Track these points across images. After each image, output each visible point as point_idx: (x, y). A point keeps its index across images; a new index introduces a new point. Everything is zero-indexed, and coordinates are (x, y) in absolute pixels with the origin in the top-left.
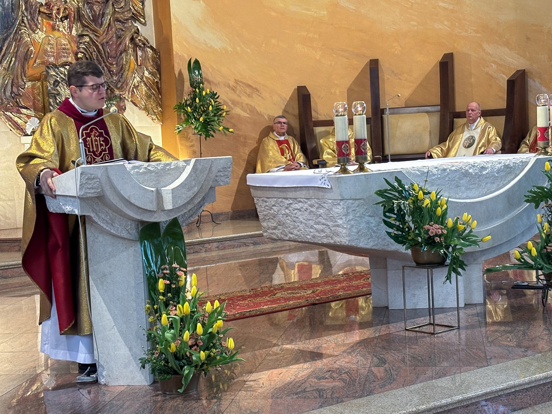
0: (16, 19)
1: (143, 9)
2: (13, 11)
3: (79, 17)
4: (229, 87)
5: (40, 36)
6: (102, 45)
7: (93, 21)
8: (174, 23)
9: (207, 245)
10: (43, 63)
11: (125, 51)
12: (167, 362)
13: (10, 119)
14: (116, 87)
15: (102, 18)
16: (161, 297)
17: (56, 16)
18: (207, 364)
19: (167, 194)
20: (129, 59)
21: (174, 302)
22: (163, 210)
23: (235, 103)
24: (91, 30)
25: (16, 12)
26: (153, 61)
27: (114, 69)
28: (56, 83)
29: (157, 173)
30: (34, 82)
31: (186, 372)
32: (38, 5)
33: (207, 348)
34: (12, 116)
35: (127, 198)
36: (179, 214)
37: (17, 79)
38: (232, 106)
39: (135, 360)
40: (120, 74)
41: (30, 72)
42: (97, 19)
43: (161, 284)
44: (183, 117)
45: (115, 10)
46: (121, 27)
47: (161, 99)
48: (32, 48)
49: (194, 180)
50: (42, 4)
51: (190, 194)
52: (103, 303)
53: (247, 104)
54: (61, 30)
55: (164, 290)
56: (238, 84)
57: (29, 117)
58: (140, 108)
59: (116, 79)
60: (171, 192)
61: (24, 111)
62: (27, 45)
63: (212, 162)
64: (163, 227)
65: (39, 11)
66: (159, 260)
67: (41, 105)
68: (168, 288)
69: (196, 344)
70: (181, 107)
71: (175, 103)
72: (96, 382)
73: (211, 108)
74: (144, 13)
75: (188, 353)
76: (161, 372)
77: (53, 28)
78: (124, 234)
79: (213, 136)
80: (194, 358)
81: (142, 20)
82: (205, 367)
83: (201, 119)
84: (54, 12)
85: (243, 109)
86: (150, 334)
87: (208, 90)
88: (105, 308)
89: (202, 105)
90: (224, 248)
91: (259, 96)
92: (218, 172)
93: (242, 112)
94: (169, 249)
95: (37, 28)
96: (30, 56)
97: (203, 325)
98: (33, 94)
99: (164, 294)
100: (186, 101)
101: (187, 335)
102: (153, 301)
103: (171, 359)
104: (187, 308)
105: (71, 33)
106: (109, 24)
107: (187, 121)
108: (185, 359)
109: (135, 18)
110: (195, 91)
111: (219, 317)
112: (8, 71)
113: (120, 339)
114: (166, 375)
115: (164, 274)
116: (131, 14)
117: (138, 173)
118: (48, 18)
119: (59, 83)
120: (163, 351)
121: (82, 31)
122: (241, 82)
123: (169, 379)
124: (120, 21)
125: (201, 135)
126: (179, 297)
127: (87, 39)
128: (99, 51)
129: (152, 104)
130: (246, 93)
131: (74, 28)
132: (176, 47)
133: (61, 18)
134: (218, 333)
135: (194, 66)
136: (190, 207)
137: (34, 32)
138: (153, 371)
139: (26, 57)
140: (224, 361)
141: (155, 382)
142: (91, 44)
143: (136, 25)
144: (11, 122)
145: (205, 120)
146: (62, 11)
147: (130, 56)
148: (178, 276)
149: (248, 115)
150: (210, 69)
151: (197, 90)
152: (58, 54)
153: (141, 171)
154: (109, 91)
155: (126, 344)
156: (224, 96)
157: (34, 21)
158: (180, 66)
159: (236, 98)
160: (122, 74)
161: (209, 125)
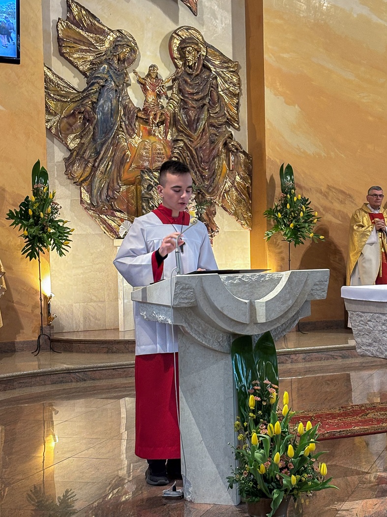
0: (114, 124)
1: (238, 114)
2: (112, 116)
3: (175, 122)
4: (321, 192)
5: (136, 140)
6: (196, 150)
7: (188, 126)
8: (268, 128)
9: (293, 356)
10: (138, 167)
11: (218, 156)
12: (256, 483)
13: (104, 222)
14: (207, 191)
15: (197, 123)
16: (251, 414)
17: (153, 121)
18: (298, 489)
19: (261, 306)
20: (222, 164)
21: (264, 420)
22: (256, 323)
23: (326, 209)
24: (185, 135)
25: (114, 118)
26: (245, 166)
27: (206, 174)
28: (150, 187)
29: (251, 285)
30: (129, 186)
31: (276, 496)
32: (136, 111)
33: (298, 472)
34: (107, 219)
35: (220, 309)
36: (272, 328)
37: (113, 183)
38: (324, 212)
39: (222, 479)
40: (212, 179)
41: (125, 176)
42: (192, 124)
43: (252, 400)
44: (272, 223)
45: (210, 115)
46: (215, 132)
47: (251, 204)
48: (128, 153)
49: (289, 292)
50: (140, 109)
51: (284, 308)
52: (191, 416)
53: (339, 211)
54: (156, 135)
55: (255, 407)
56: (330, 190)
57: (122, 220)
58: (230, 214)
59: (208, 183)
60: (265, 305)
61: (118, 214)
62: (124, 150)
63: (308, 274)
64: (255, 340)
65: (137, 116)
66: (250, 374)
67: (134, 209)
68: (258, 405)
69: (286, 467)
70: (271, 213)
71: (265, 209)
72: (182, 498)
73: (302, 214)
74: (238, 119)
75: (277, 476)
76: (250, 493)
77: (150, 133)
78: (216, 346)
79: (303, 243)
80: (284, 482)
81: (236, 125)
82: (295, 492)
83: (292, 225)
84: (151, 117)
85: (334, 216)
86: (239, 453)
87: (300, 196)
88: (193, 421)
89: (293, 211)
90: (311, 360)
91: (352, 202)
92: (314, 285)
93: (334, 219)
94: (260, 364)
95: (134, 133)
96: (127, 160)
97: (295, 446)
98: (127, 197)
99: (253, 411)
100: (277, 207)
101: (277, 456)
102: (243, 419)
103: (260, 481)
104: (277, 427)
105: (166, 138)
106: (203, 130)
107: (276, 227)
108: (275, 482)
109: (229, 123)
110: (286, 197)
111: (312, 440)
112: (104, 175)
113: (208, 454)
114: (254, 498)
115: (255, 390)
116: (225, 120)
117: (232, 284)
118: (144, 122)
119: (153, 187)
120: (252, 472)
121: (177, 136)
122: (334, 188)
123: (257, 502)
124: (214, 126)
125: (290, 241)
126: (269, 415)
127: (182, 144)
128: (192, 156)
129: (241, 210)
130: (339, 199)
131: (169, 133)
132: (269, 153)
133: (157, 124)
134: (310, 456)
135: (287, 171)
136: (283, 321)
137: (131, 136)
138: (241, 492)
139: (123, 161)
140: (317, 488)
141: (241, 503)
142: (185, 148)
143: (230, 130)
144: (105, 224)
145: (295, 227)
146: (158, 116)
147: (223, 161)
148: (269, 393)
149: (339, 222)
150: (302, 175)
151: (288, 195)
152: (153, 158)
153: (235, 282)
154: (200, 196)
155: (213, 460)
156: (315, 201)
157: (132, 126)
158: (272, 171)
159: (328, 205)
160: (214, 179)
161: (299, 231)
